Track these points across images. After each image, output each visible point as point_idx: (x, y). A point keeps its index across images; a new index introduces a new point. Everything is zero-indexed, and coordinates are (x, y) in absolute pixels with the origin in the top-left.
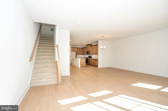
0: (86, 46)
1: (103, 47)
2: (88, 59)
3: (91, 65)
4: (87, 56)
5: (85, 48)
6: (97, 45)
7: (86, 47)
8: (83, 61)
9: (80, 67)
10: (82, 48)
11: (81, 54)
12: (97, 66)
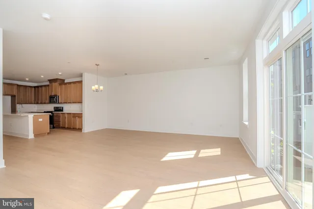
0: (48, 83)
1: (99, 87)
2: (55, 115)
3: (64, 128)
4: (51, 107)
5: (44, 88)
6: (81, 82)
7: (48, 85)
8: (40, 120)
9: (31, 136)
10: (35, 87)
11: (32, 104)
12: (80, 129)
